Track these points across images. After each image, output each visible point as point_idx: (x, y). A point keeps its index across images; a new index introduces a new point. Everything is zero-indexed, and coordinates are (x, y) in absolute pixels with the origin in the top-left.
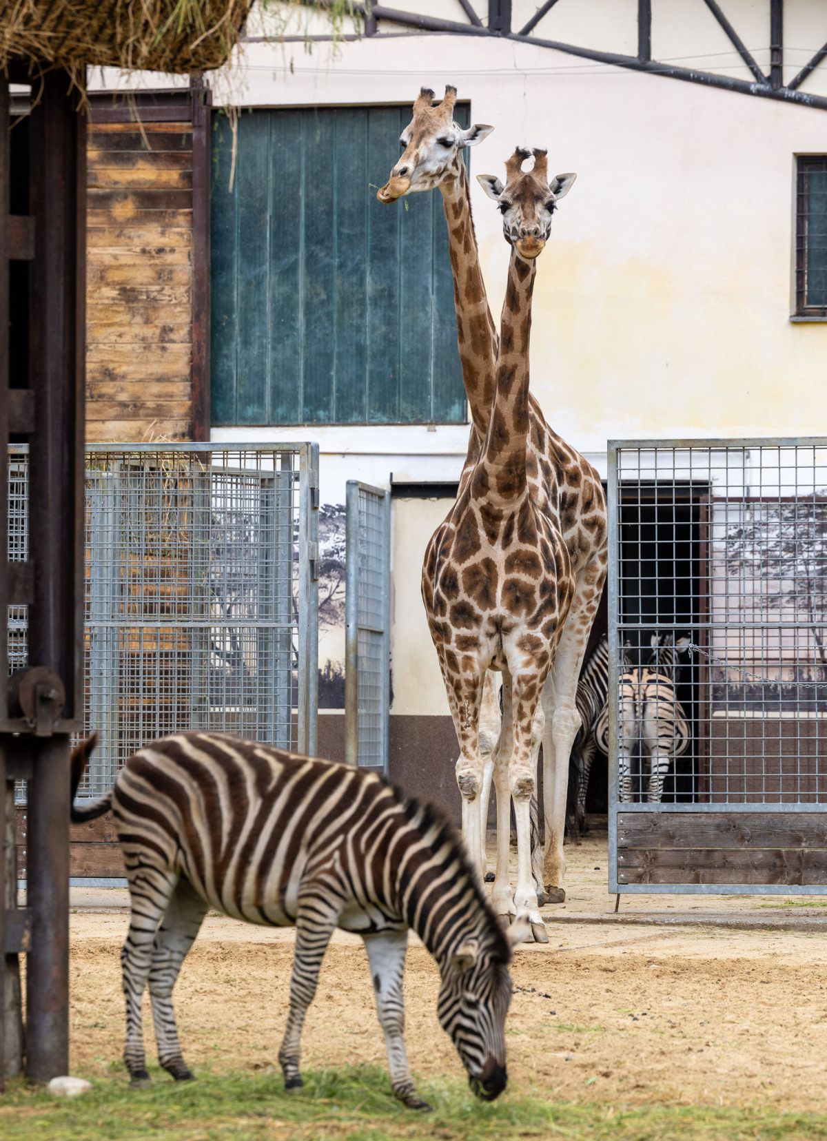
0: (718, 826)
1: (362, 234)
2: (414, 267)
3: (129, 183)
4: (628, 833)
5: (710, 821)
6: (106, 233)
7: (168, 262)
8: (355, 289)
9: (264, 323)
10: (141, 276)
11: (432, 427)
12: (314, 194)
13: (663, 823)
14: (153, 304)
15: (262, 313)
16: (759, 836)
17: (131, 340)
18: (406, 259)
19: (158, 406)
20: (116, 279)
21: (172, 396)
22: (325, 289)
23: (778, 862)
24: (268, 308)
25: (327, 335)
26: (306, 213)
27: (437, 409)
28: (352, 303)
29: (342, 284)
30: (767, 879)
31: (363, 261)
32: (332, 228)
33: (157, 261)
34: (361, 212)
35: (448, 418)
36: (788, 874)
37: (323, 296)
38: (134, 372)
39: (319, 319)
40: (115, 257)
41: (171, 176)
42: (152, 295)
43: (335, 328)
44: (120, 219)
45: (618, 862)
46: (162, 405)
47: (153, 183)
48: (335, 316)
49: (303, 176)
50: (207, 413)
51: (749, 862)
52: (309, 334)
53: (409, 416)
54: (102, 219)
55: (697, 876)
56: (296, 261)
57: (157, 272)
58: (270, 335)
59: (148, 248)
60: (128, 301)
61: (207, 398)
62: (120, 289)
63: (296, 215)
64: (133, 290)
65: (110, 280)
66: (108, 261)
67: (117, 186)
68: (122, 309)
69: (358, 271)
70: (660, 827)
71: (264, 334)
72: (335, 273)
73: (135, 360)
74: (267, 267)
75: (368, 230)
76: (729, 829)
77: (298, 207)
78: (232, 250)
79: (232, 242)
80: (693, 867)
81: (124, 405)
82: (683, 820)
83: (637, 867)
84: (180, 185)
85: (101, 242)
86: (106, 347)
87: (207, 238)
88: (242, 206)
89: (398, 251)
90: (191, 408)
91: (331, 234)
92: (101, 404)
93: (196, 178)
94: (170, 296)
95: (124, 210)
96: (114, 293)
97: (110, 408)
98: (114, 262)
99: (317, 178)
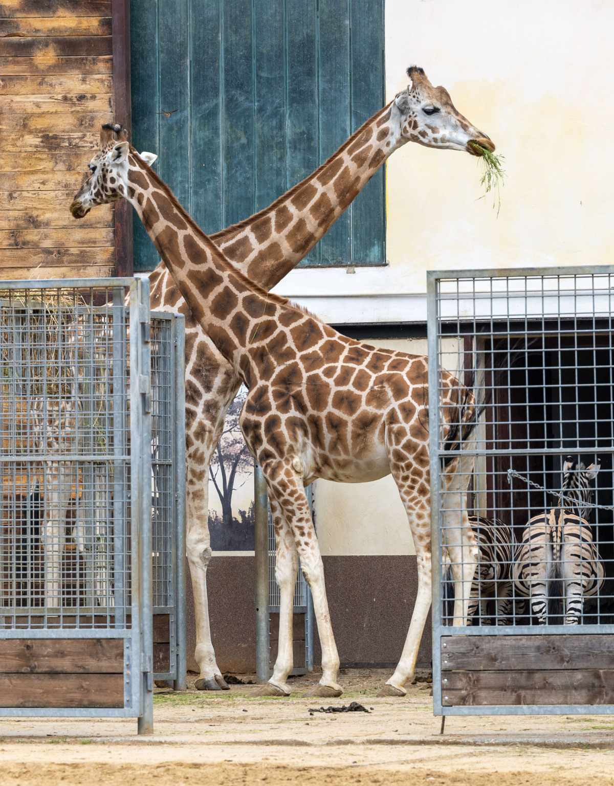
0: (538, 648)
1: (281, 78)
2: (332, 110)
3: (50, 31)
4: (452, 656)
5: (530, 643)
6: (28, 80)
7: (89, 109)
8: (275, 132)
9: (186, 168)
10: (63, 123)
11: (351, 269)
12: (233, 38)
13: (485, 646)
14: (75, 150)
15: (184, 158)
16: (578, 657)
17: (54, 188)
18: (324, 101)
19: (82, 252)
20: (39, 127)
21: (95, 242)
22: (246, 133)
23: (596, 682)
24: (190, 152)
25: (248, 178)
26: (226, 58)
27: (356, 251)
28: (272, 146)
29: (262, 128)
30: (585, 699)
31: (280, 106)
32: (251, 72)
33: (78, 108)
34: (279, 56)
35: (368, 260)
36: (607, 694)
37: (244, 140)
38: (58, 219)
39: (239, 163)
40: (38, 105)
41: (91, 23)
42: (74, 142)
43: (256, 172)
44: (41, 67)
45: (442, 685)
46: (85, 251)
47: (73, 30)
48: (256, 160)
49: (222, 21)
50: (130, 259)
51: (569, 683)
52: (230, 178)
53: (330, 258)
54: (24, 67)
55: (519, 697)
56: (217, 105)
57: (78, 119)
58: (192, 180)
59: (69, 96)
60: (50, 149)
61: (130, 243)
62: (43, 137)
63: (215, 60)
64: (55, 137)
65: (33, 127)
66: (30, 108)
67: (38, 34)
68: (45, 156)
69: (277, 114)
70: (482, 650)
71: (186, 179)
72: (255, 118)
73: (58, 207)
74: (188, 112)
75: (287, 72)
76: (549, 651)
77: (217, 52)
78: (153, 96)
79: (153, 88)
80: (515, 688)
81: (48, 252)
82: (505, 642)
83: (461, 690)
84: (100, 32)
85: (23, 90)
86: (30, 195)
87: (127, 85)
88: (162, 52)
89: (316, 94)
90: (113, 254)
91: (250, 78)
92: (26, 251)
93: (115, 24)
94: (91, 143)
95: (45, 57)
96: (37, 141)
97: (35, 255)
98: (36, 110)
99: (236, 23)
